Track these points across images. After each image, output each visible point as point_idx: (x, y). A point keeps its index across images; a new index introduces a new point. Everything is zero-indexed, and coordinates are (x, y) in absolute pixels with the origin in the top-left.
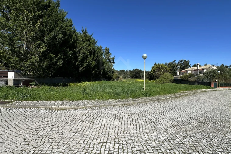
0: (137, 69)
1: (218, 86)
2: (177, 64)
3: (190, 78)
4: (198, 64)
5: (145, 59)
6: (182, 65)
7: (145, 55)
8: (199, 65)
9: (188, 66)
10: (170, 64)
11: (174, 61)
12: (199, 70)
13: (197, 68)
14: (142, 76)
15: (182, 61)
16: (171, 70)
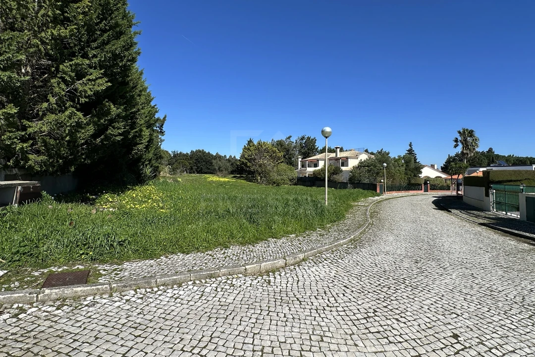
0: (199, 151)
1: (385, 191)
2: (294, 144)
3: (334, 176)
4: (337, 148)
5: (326, 137)
6: (302, 148)
7: (328, 129)
8: (338, 150)
9: (314, 149)
10: (280, 144)
11: (289, 138)
12: (341, 158)
13: (336, 155)
14: (217, 168)
15: (302, 139)
16: (284, 156)
